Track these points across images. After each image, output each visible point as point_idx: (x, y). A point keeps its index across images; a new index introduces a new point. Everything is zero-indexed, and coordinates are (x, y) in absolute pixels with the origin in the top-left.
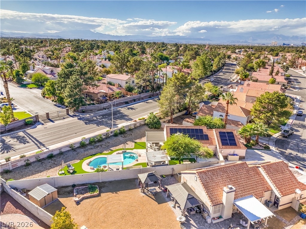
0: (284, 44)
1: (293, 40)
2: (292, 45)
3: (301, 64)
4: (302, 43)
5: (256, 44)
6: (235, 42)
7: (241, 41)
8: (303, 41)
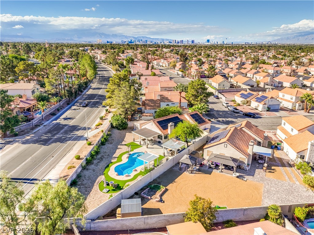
0: (108, 42)
1: (114, 38)
2: (114, 42)
3: (151, 59)
4: (122, 41)
5: (83, 42)
6: (60, 40)
7: (67, 39)
8: (121, 39)
